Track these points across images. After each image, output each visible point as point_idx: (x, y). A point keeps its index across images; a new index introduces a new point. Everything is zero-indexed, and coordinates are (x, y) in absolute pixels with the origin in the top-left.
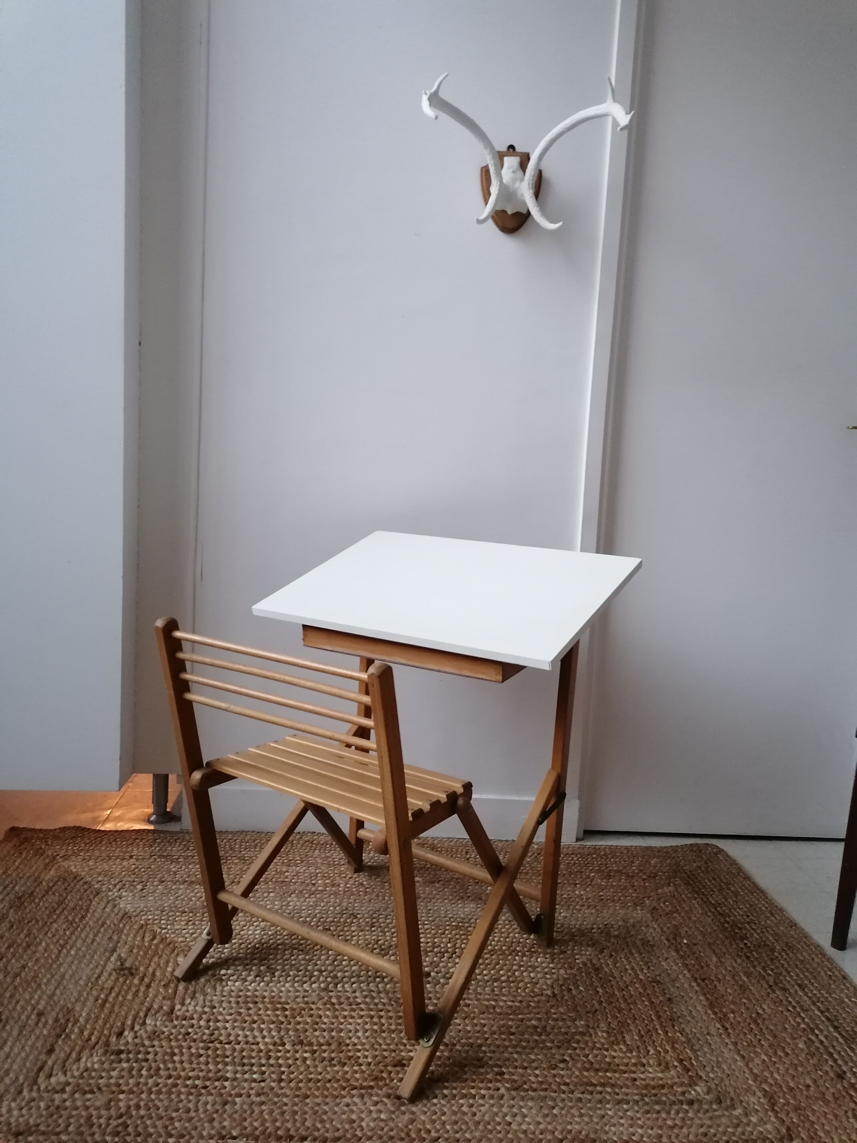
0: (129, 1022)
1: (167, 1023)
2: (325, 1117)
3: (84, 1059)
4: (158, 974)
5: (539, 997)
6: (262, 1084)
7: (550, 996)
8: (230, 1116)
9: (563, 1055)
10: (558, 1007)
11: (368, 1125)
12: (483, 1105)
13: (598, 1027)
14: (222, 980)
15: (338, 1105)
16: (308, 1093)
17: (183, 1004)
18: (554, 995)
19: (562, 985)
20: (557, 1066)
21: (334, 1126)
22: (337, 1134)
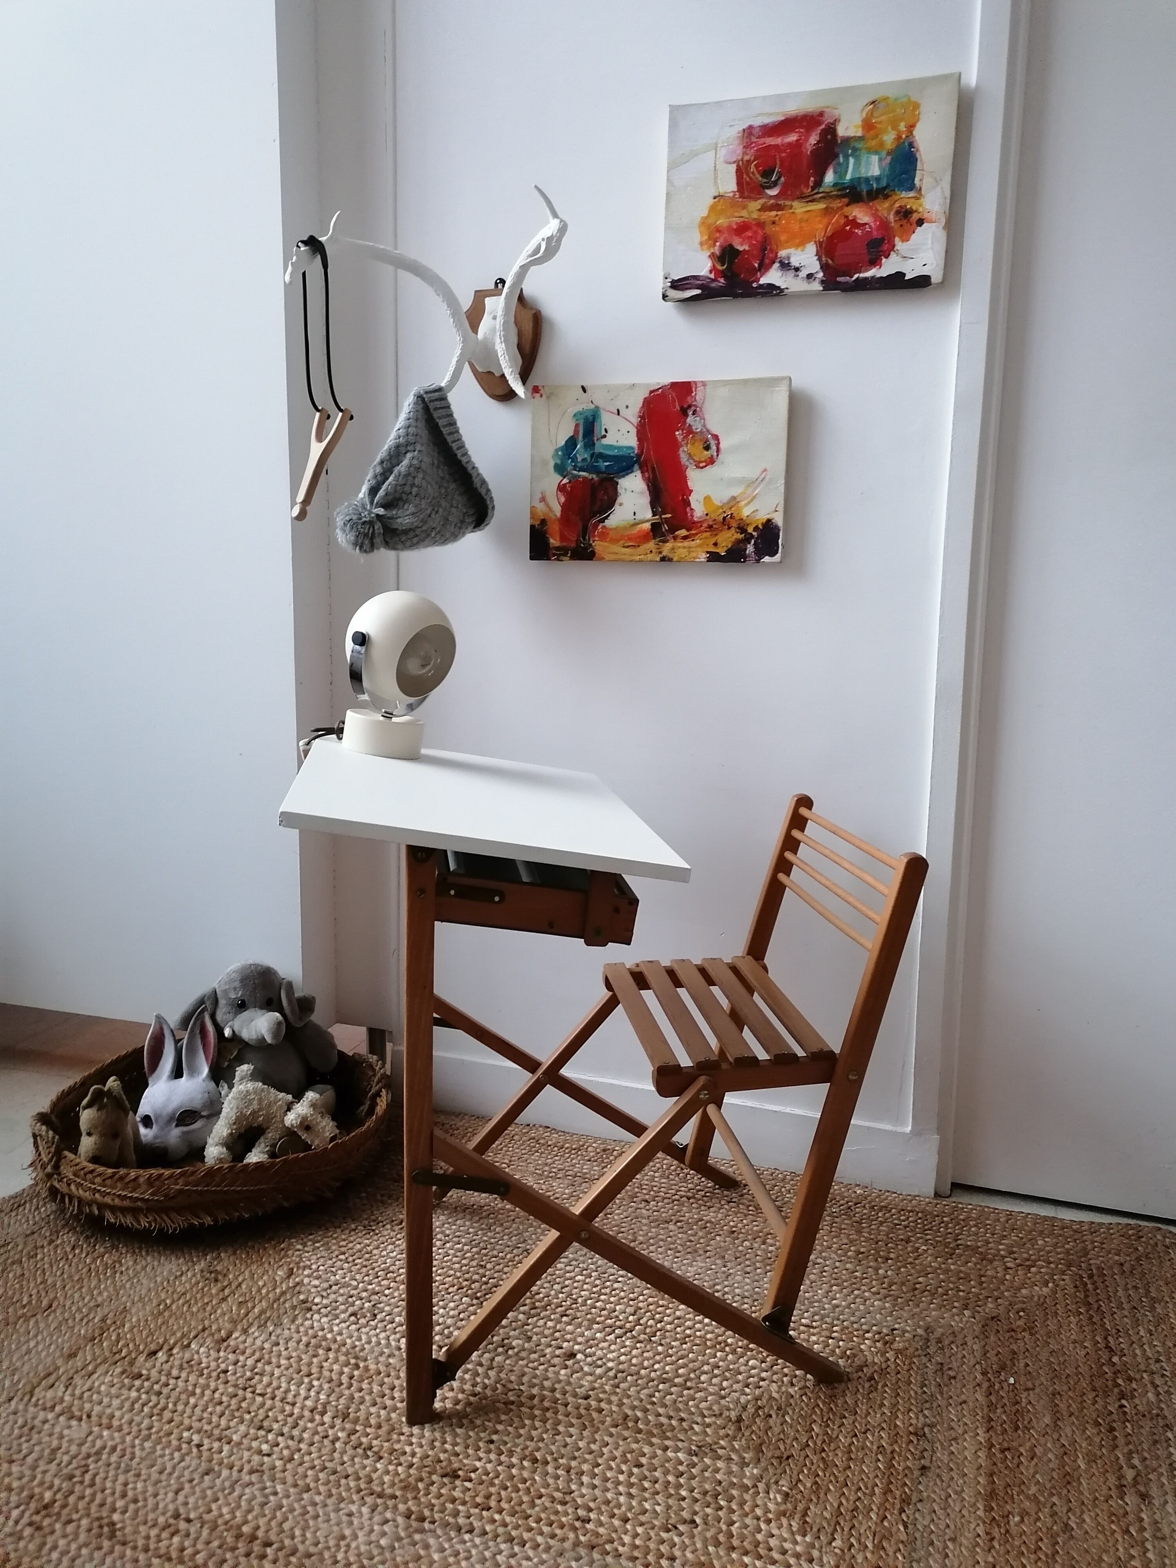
0: (172, 1342)
1: (212, 1352)
2: (311, 1523)
3: (95, 1376)
4: (244, 1286)
5: (714, 1419)
6: (266, 1459)
7: (730, 1420)
8: (203, 1491)
9: (696, 1513)
10: (734, 1438)
11: (357, 1548)
12: (529, 1559)
13: (777, 1482)
14: (310, 1309)
15: (338, 1510)
16: (312, 1485)
17: (245, 1331)
18: (739, 1420)
19: (760, 1408)
20: (676, 1528)
21: (316, 1537)
22: (312, 1550)
